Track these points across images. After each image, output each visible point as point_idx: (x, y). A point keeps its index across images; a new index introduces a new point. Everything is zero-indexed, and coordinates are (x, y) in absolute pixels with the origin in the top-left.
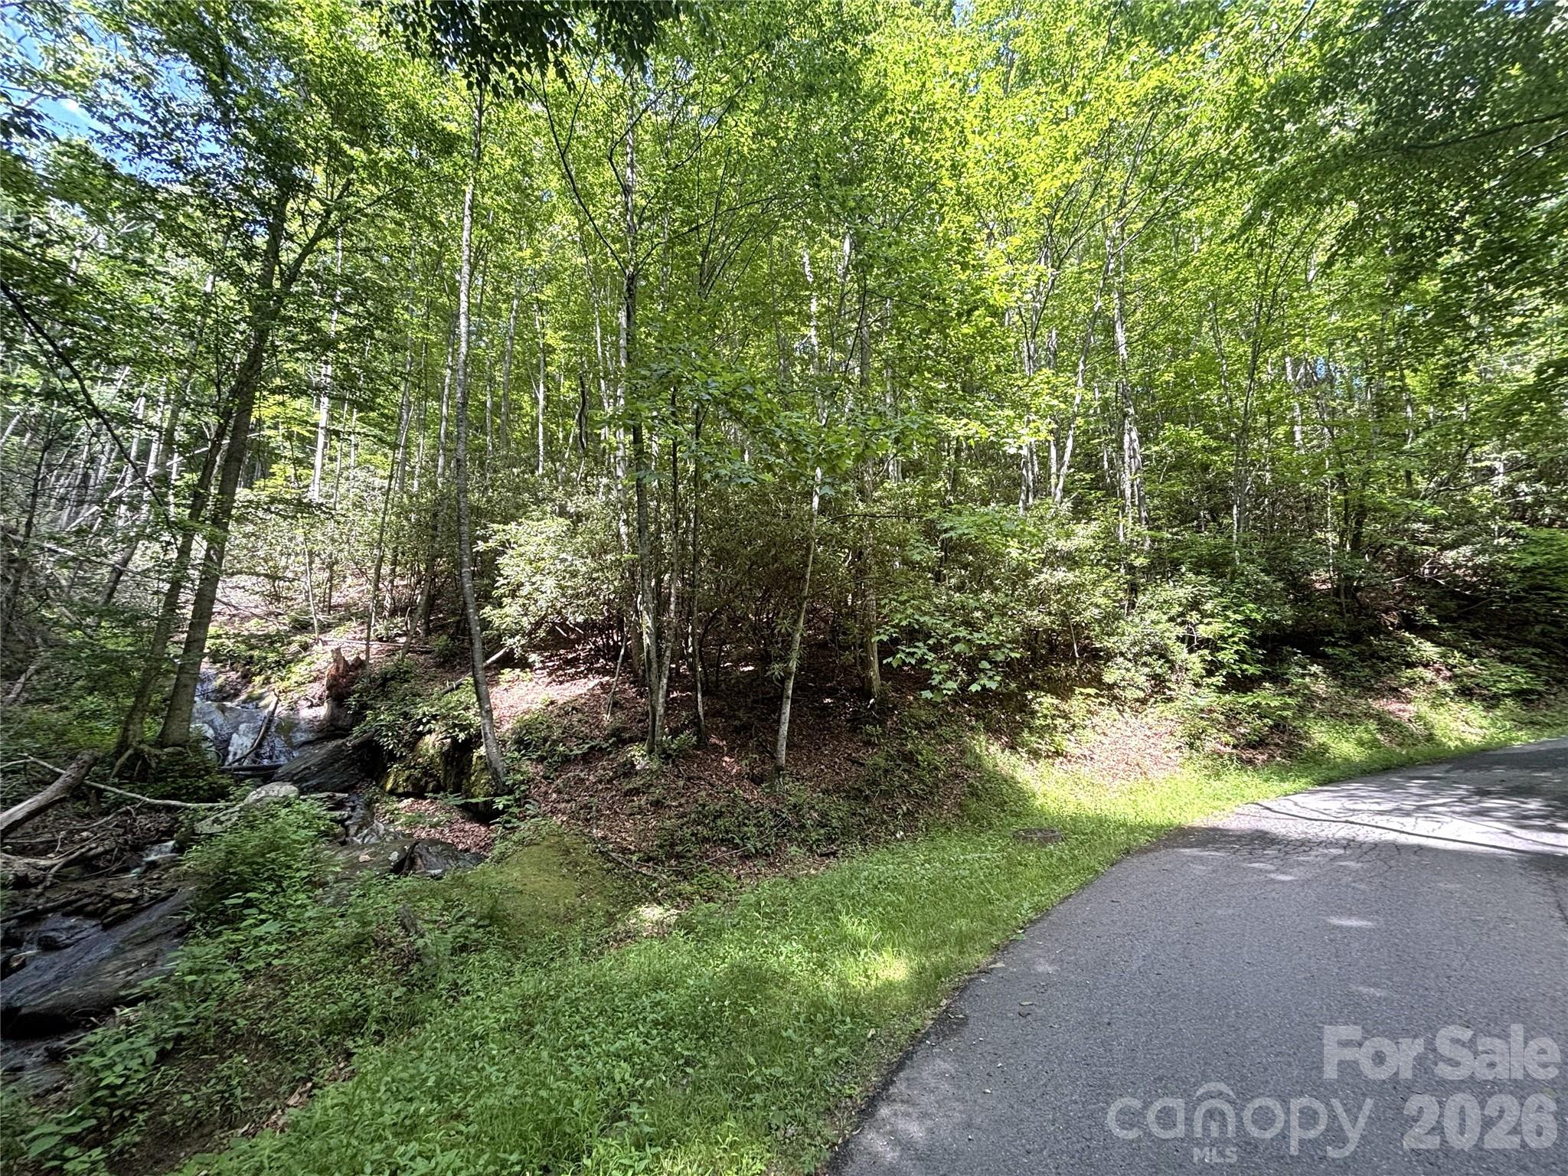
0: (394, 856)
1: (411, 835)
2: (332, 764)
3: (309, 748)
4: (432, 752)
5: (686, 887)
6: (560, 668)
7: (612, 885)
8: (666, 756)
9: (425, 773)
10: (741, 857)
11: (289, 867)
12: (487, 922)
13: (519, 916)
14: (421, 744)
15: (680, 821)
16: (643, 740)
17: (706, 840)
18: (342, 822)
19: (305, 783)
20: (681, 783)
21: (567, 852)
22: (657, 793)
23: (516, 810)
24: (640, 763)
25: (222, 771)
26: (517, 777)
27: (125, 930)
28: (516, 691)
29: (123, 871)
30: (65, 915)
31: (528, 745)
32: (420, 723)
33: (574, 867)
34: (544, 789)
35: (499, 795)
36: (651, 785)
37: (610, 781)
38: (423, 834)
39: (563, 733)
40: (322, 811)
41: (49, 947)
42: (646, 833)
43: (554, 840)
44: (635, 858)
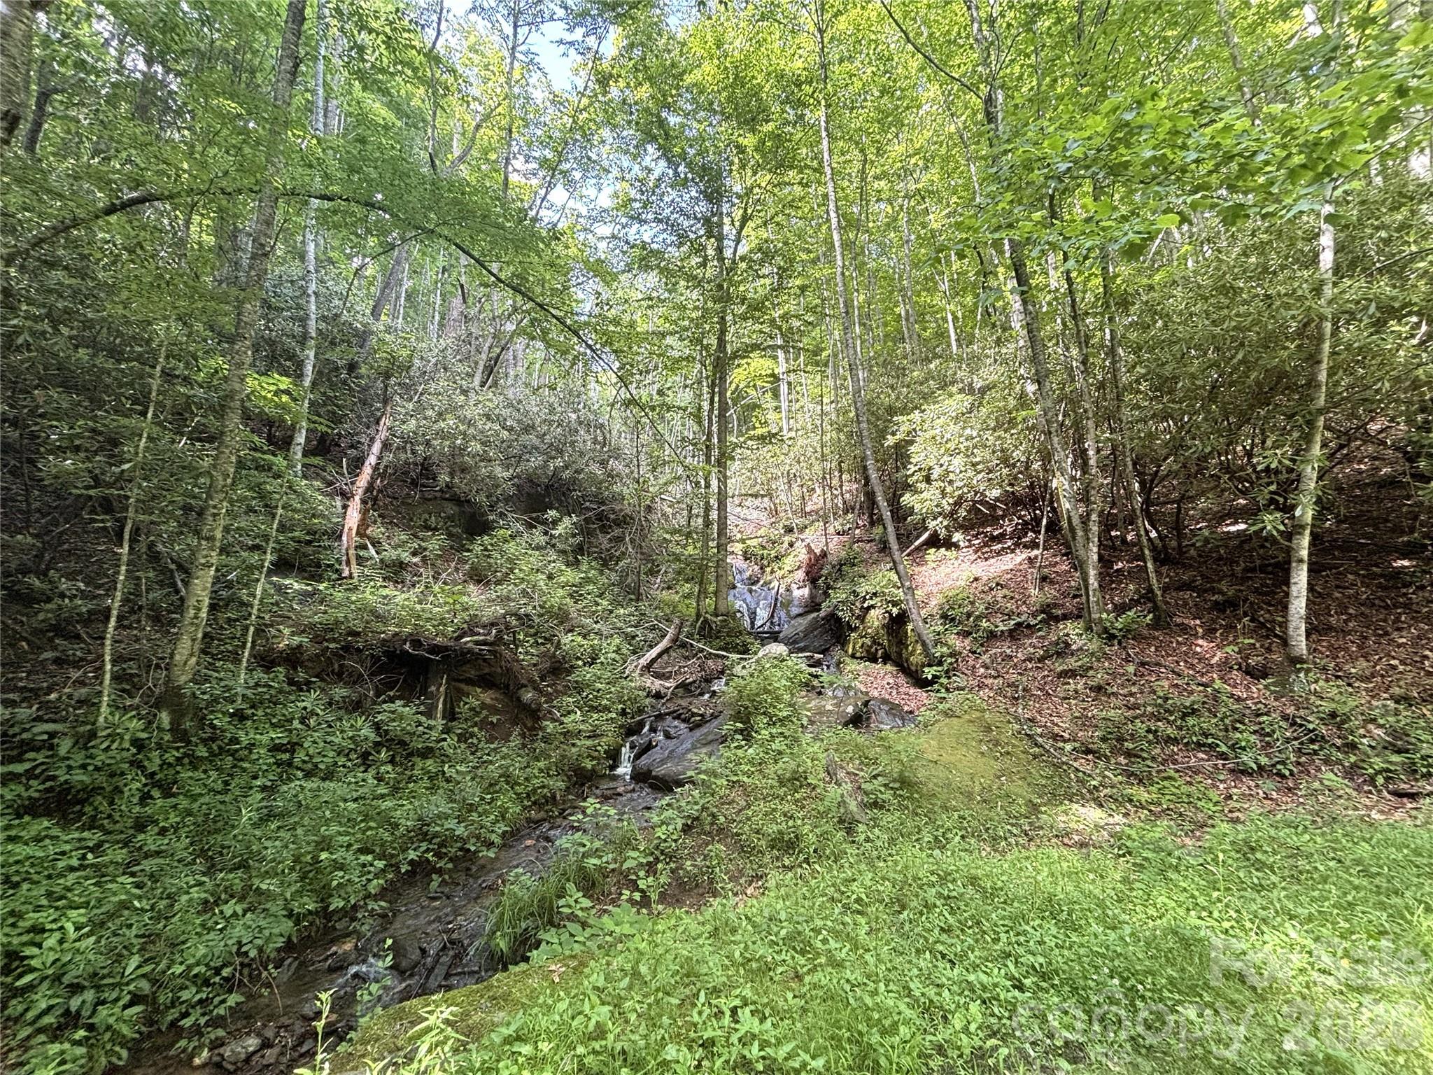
0: (850, 709)
1: (867, 693)
2: (811, 632)
3: (800, 620)
4: (876, 623)
5: (1141, 794)
6: (986, 545)
7: (1040, 773)
8: (1109, 637)
9: (874, 642)
10: (1232, 771)
11: (775, 707)
12: (897, 785)
13: (931, 785)
14: (868, 617)
15: (1130, 713)
16: (1079, 617)
17: (1170, 740)
19: (794, 645)
20: (1131, 669)
21: (988, 729)
22: (1099, 677)
23: (944, 681)
24: (1077, 642)
25: (750, 633)
26: (945, 649)
27: (698, 733)
28: (943, 570)
29: (702, 694)
30: (674, 718)
31: (953, 620)
32: (865, 599)
33: (995, 745)
34: (971, 663)
35: (930, 665)
36: (1091, 668)
37: (1041, 660)
38: (876, 694)
39: (987, 609)
40: (804, 667)
41: (668, 736)
42: (1084, 721)
43: (976, 715)
44: (1068, 747)
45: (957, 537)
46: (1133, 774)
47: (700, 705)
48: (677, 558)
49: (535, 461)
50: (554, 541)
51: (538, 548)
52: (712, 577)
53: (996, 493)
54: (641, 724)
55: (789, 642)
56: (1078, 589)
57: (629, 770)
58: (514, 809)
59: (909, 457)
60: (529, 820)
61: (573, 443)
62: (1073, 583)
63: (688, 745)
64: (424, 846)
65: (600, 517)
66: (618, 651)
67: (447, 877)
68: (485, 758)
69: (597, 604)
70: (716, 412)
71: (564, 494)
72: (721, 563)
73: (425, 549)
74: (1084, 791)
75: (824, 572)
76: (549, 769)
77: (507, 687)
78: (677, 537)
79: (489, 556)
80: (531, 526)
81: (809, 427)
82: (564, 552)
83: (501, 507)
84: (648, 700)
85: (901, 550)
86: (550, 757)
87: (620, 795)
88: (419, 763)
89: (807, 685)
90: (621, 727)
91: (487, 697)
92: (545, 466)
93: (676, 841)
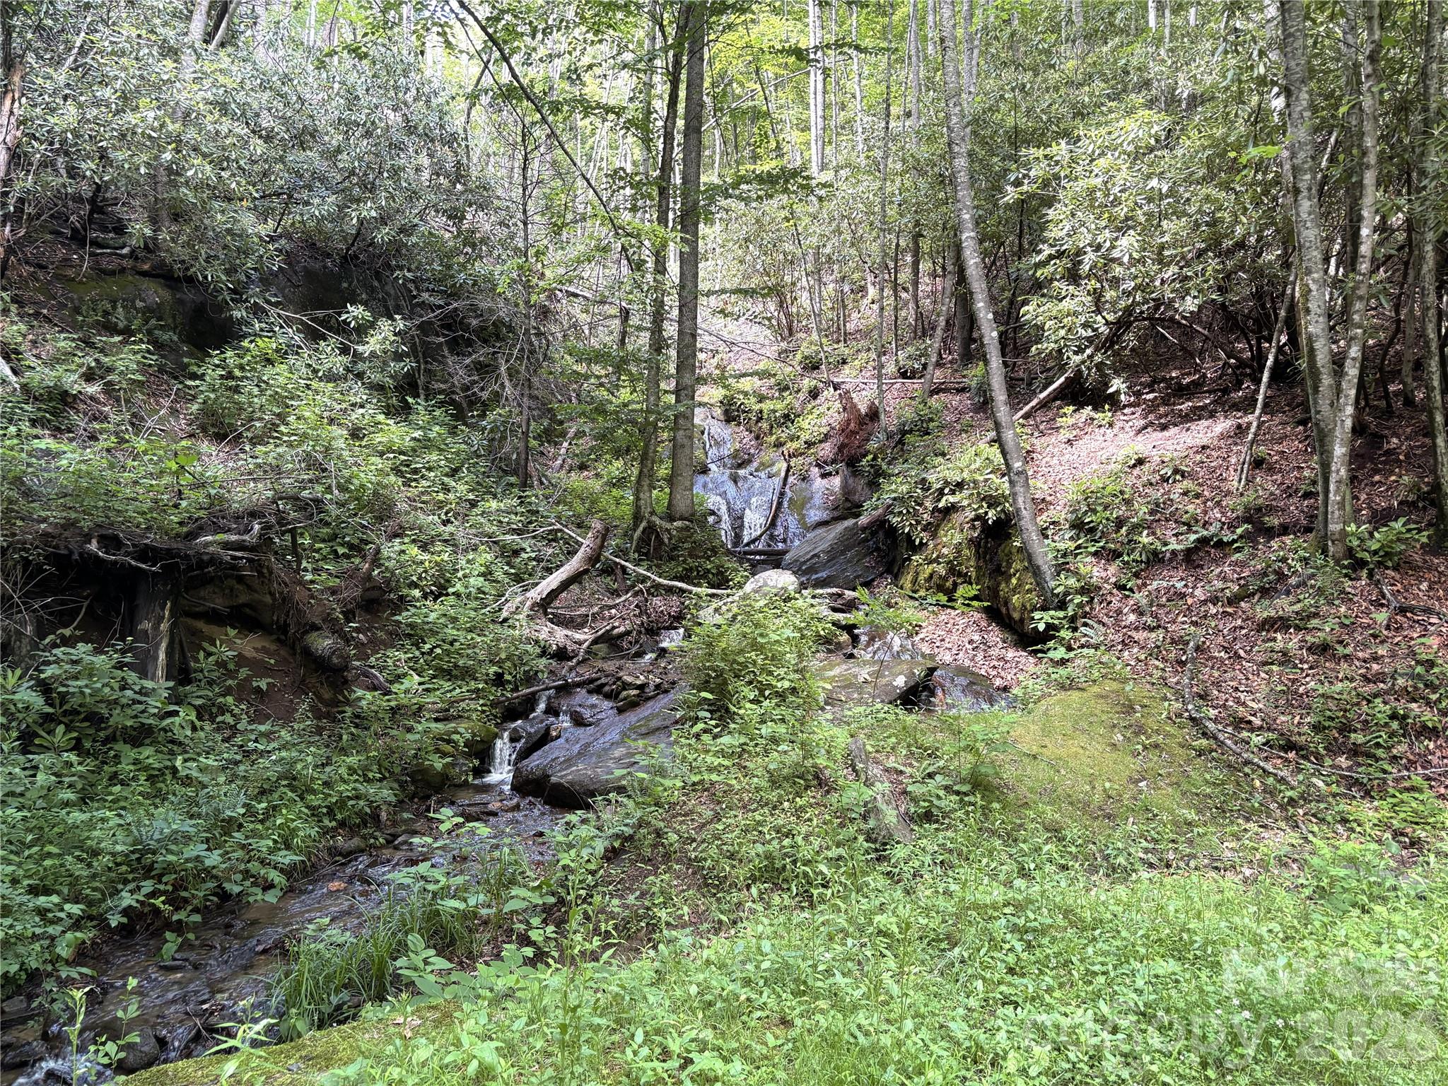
0: (900, 681)
1: (932, 657)
2: (843, 553)
3: (820, 531)
4: (958, 538)
5: (1362, 810)
6: (1166, 401)
7: (1204, 776)
8: (1354, 563)
9: (952, 571)
11: (770, 673)
12: (965, 788)
13: (1022, 791)
14: (945, 526)
15: (1368, 688)
16: (1308, 530)
18: (850, 628)
19: (809, 573)
20: (1382, 617)
21: (1129, 709)
22: (1326, 630)
23: (1065, 634)
25: (729, 552)
26: (1072, 582)
27: (632, 717)
28: (1084, 445)
29: (639, 654)
30: (590, 692)
31: (1092, 530)
32: (941, 493)
33: (1137, 734)
34: (1116, 604)
35: (1044, 608)
36: (1316, 615)
37: (1234, 601)
38: (948, 658)
39: (1152, 513)
40: (824, 611)
41: (579, 721)
42: (1292, 698)
43: (1110, 686)
44: (1257, 740)
45: (1117, 384)
46: (1357, 782)
47: (635, 673)
48: (601, 410)
49: (322, 205)
50: (361, 366)
51: (330, 377)
52: (664, 450)
53: (1190, 304)
54: (531, 701)
55: (799, 569)
56: (1314, 483)
57: (509, 777)
58: (307, 831)
59: (1043, 227)
60: (333, 851)
61: (396, 172)
62: (1306, 473)
63: (614, 735)
64: (148, 886)
65: (451, 322)
66: (487, 574)
67: (191, 936)
68: (251, 745)
69: (447, 489)
70: (680, 123)
71: (378, 275)
72: (682, 420)
73: (110, 370)
74: (1273, 806)
75: (873, 445)
76: (366, 769)
77: (284, 628)
78: (597, 369)
79: (236, 390)
80: (314, 336)
81: (862, 161)
82: (379, 388)
83: (255, 295)
84: (544, 661)
85: (1014, 408)
86: (366, 749)
87: (494, 814)
88: (129, 753)
89: (827, 641)
90: (494, 704)
91: (249, 645)
92: (340, 215)
93: (593, 873)
